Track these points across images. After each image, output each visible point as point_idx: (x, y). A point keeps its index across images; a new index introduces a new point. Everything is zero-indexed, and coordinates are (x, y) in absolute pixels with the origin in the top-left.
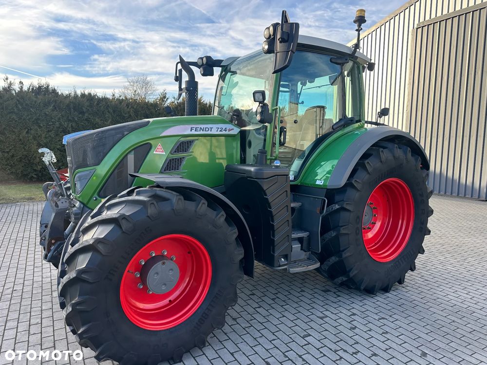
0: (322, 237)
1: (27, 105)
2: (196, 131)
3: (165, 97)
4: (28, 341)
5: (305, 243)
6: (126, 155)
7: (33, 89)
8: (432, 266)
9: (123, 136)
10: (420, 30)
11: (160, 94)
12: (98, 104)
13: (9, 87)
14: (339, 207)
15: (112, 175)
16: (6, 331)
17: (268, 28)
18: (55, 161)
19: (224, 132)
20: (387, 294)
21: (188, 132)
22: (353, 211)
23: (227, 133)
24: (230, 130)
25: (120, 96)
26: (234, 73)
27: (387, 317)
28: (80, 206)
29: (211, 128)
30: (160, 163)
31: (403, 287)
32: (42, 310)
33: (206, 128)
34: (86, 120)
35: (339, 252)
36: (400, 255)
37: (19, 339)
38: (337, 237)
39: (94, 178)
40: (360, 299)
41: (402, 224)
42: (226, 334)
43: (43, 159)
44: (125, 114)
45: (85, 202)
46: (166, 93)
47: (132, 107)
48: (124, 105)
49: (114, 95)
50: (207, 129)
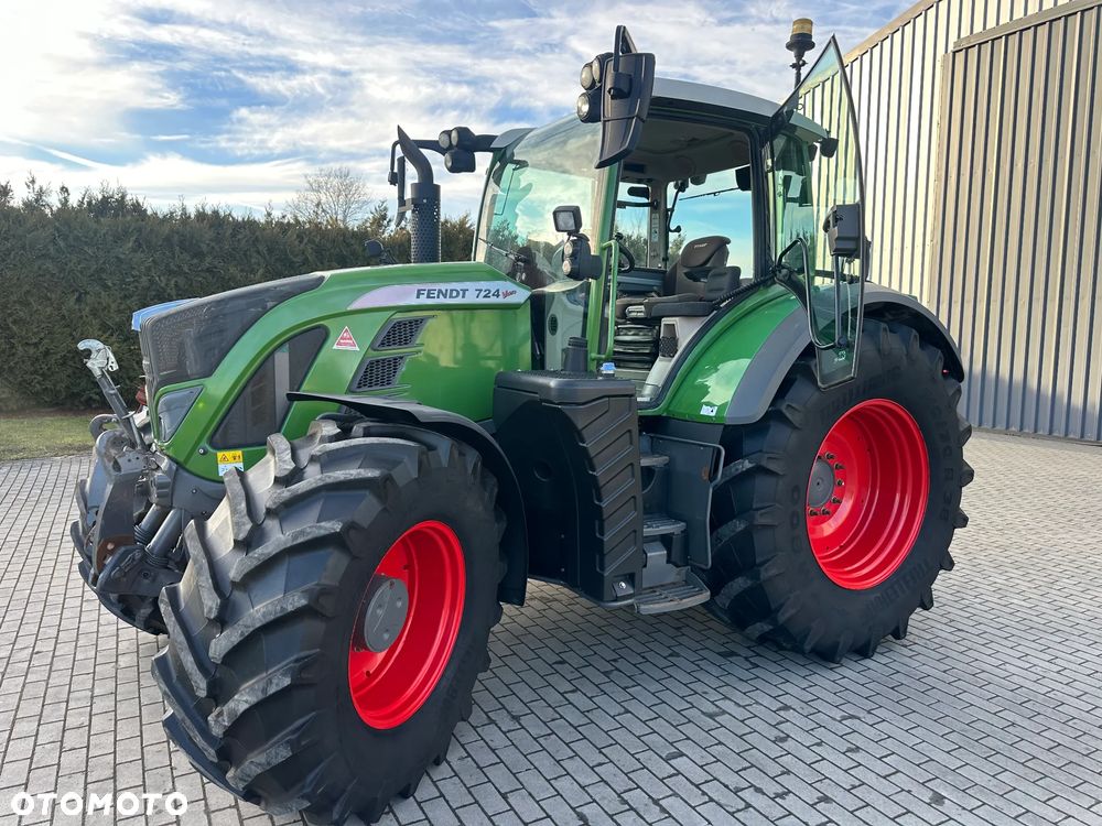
0: (715, 534)
1: (77, 238)
2: (428, 297)
3: (384, 217)
4: (59, 764)
5: (676, 547)
6: (272, 354)
7: (89, 203)
8: (976, 597)
9: (266, 310)
10: (960, 57)
11: (374, 211)
12: (233, 235)
13: (37, 201)
14: (751, 465)
15: (241, 399)
16: (11, 743)
17: (590, 65)
18: (116, 367)
19: (493, 300)
20: (867, 662)
21: (413, 301)
22: (784, 475)
23: (501, 300)
24: (506, 295)
25: (284, 217)
26: (522, 164)
27: (862, 714)
28: (170, 467)
29: (464, 291)
30: (350, 368)
31: (906, 646)
32: (92, 697)
33: (452, 290)
34: (208, 270)
35: (750, 567)
36: (897, 572)
37: (38, 761)
38: (747, 534)
39: (201, 405)
40: (804, 672)
41: (901, 504)
42: (493, 751)
43: (89, 365)
44: (296, 256)
45: (181, 459)
46: (386, 209)
47: (311, 241)
48: (292, 235)
49: (269, 214)
50: (454, 294)
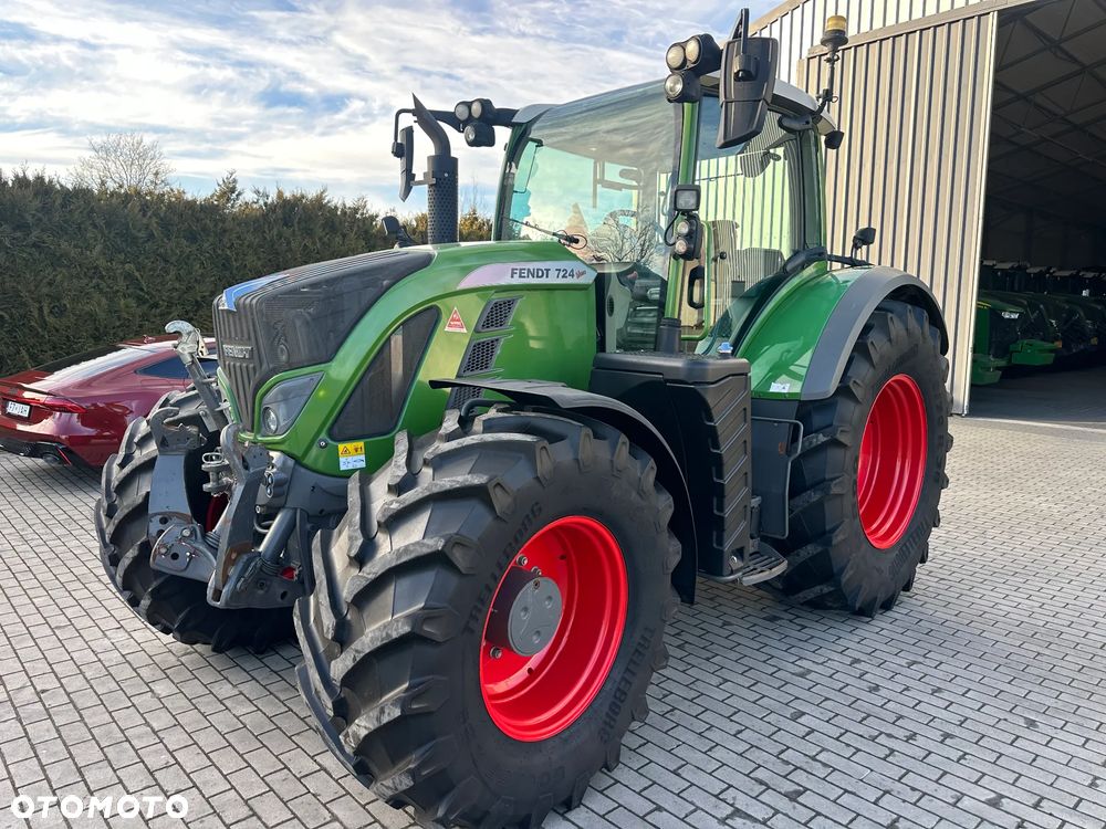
2: (520, 277)
3: (233, 190)
5: (755, 521)
10: (814, 63)
11: (221, 183)
12: (63, 206)
17: (683, 46)
19: (569, 281)
21: (507, 280)
22: (850, 447)
23: (575, 280)
24: (580, 274)
25: (121, 186)
27: (921, 659)
28: (284, 463)
29: (548, 270)
31: (913, 598)
33: (538, 270)
34: (34, 245)
35: (823, 536)
38: (819, 504)
39: (322, 393)
41: (902, 468)
44: (139, 231)
46: (235, 181)
47: (156, 214)
48: (135, 205)
49: (103, 183)
50: (540, 273)
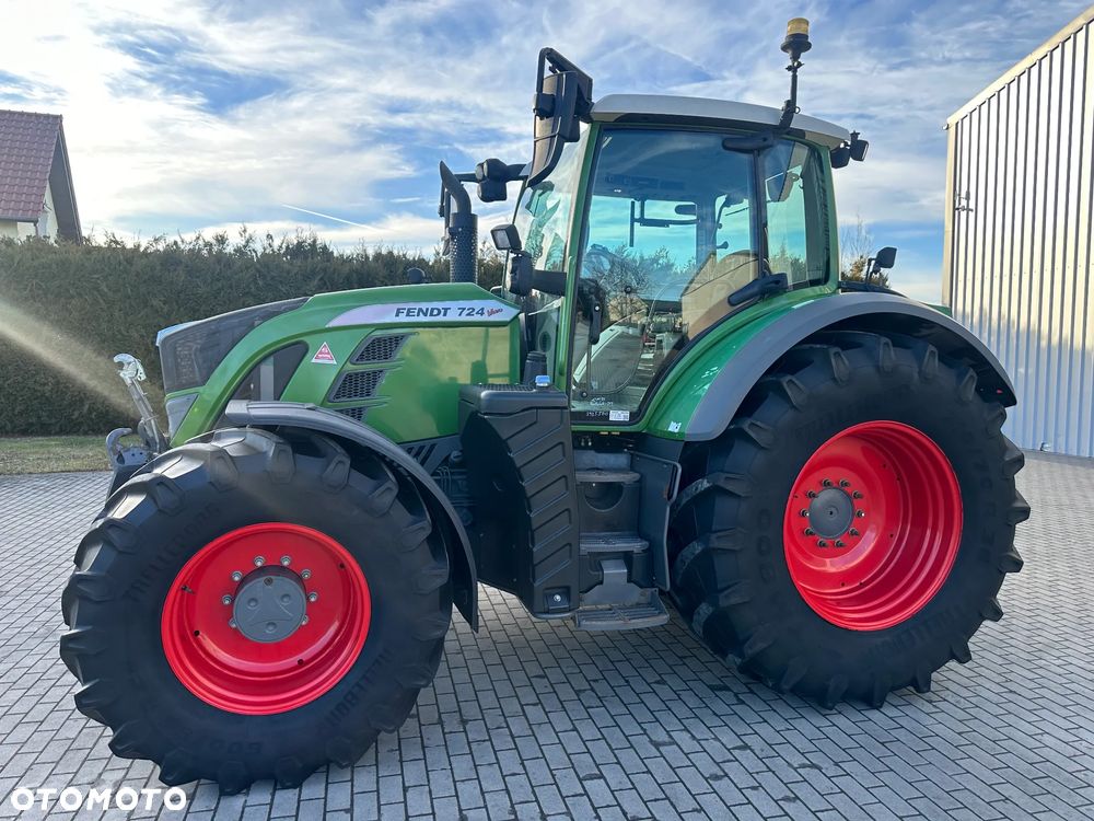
2: (408, 315)
5: (638, 567)
6: (257, 366)
9: (252, 327)
14: (709, 485)
18: (144, 377)
19: (477, 318)
21: (391, 318)
22: (746, 497)
23: (485, 318)
24: (492, 313)
29: (446, 310)
30: (327, 380)
31: (930, 702)
33: (433, 310)
38: (708, 554)
39: (197, 409)
43: (121, 375)
50: (435, 312)
